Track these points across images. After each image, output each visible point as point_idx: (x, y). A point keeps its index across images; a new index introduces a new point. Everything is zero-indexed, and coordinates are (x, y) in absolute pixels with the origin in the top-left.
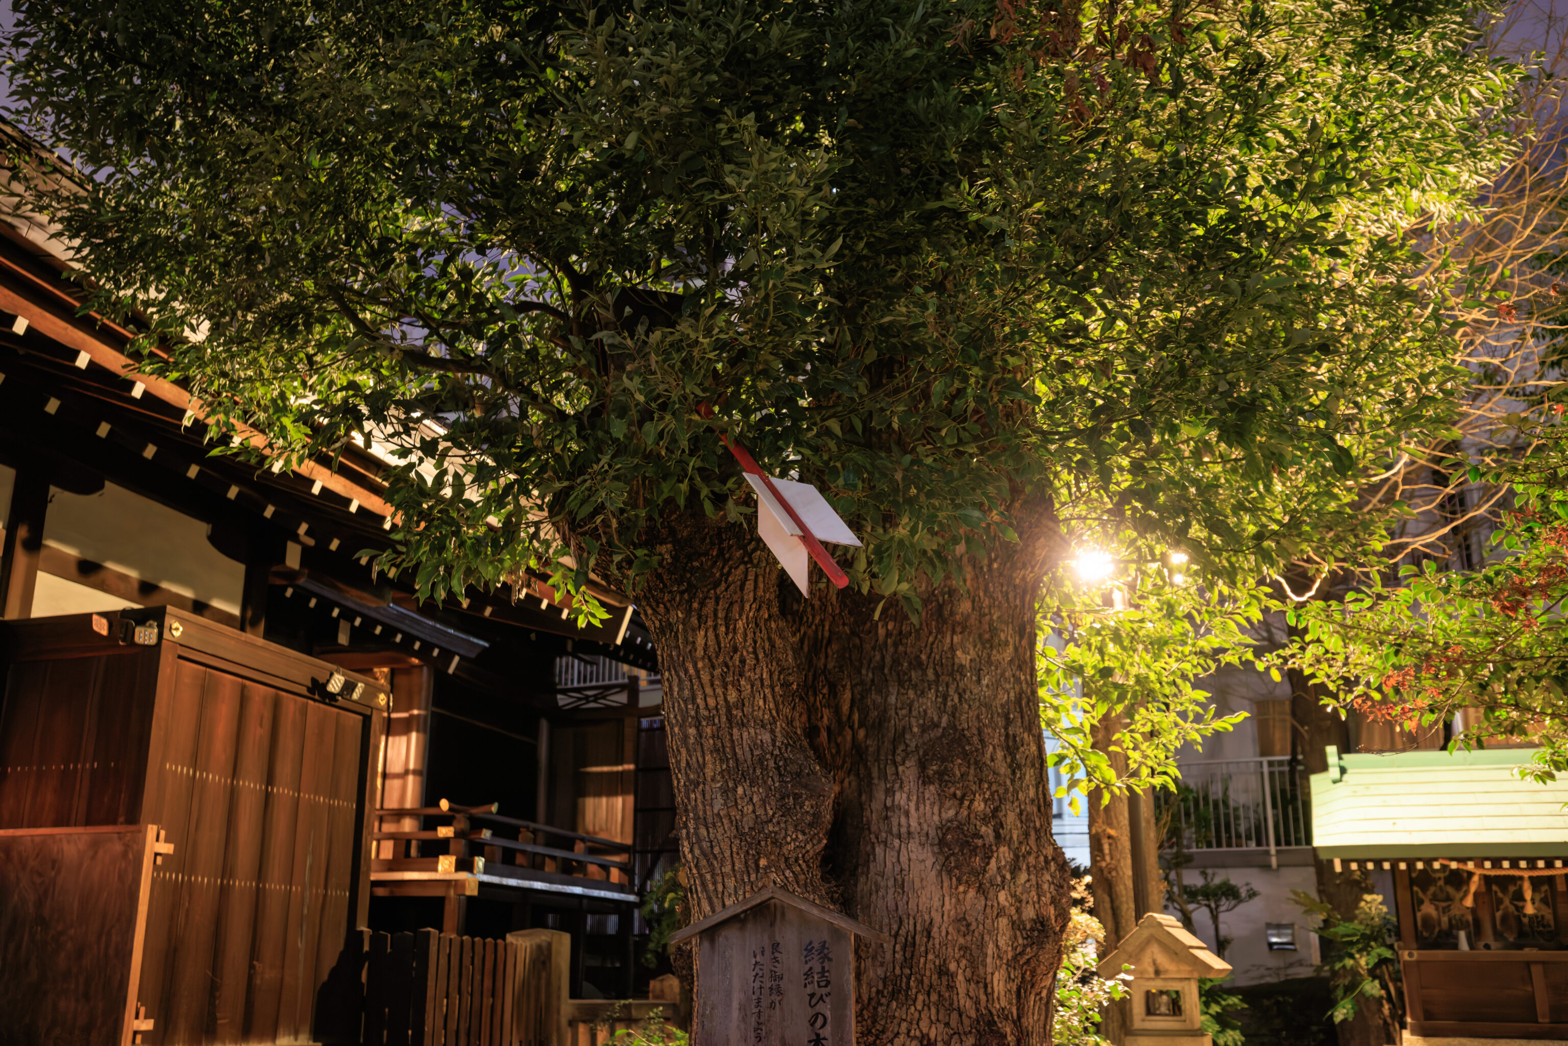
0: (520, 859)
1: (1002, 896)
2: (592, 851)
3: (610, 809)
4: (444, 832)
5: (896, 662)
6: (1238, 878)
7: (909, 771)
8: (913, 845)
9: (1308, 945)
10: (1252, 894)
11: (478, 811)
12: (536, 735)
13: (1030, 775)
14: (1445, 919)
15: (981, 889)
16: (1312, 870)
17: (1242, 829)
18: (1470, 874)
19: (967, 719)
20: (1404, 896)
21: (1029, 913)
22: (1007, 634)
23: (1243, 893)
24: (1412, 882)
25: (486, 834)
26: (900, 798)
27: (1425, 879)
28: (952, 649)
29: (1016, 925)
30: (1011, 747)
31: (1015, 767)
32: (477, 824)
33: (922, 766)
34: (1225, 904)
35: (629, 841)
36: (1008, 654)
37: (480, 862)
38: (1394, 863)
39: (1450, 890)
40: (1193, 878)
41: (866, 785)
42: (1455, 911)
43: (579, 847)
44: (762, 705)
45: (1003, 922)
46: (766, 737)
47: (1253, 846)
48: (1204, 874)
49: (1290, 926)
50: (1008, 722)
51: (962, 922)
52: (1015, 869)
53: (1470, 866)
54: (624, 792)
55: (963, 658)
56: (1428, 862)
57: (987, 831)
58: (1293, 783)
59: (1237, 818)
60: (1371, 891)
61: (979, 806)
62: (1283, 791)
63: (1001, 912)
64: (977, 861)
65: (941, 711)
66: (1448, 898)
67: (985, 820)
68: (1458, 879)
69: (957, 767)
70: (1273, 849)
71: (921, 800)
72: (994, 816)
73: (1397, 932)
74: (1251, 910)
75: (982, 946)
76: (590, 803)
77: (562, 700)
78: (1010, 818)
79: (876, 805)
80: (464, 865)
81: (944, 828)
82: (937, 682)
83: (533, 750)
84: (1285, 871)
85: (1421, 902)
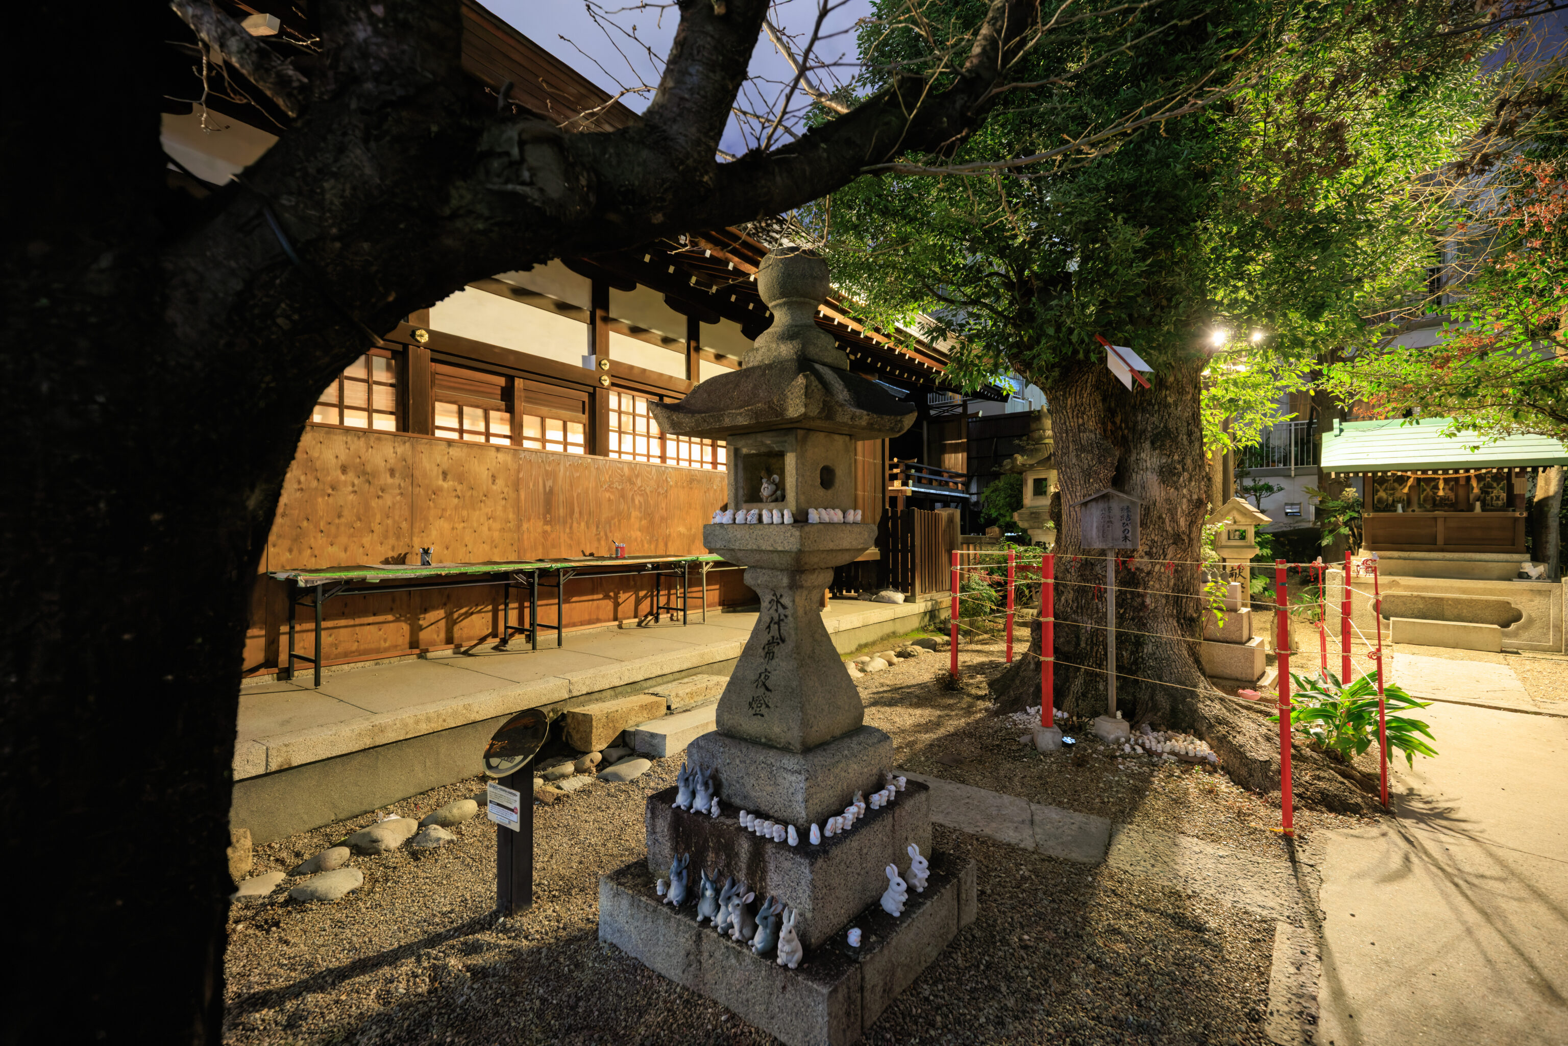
0: (924, 481)
1: (1185, 491)
2: (951, 477)
3: (956, 459)
4: (895, 471)
5: (1141, 404)
6: (1273, 481)
7: (1147, 445)
8: (1149, 473)
9: (1308, 512)
10: (1280, 489)
11: (910, 462)
12: (922, 428)
13: (1197, 444)
14: (1391, 499)
15: (1177, 489)
16: (1316, 477)
17: (1276, 458)
18: (1409, 478)
19: (1171, 424)
20: (1368, 489)
21: (1195, 497)
22: (1190, 389)
23: (1275, 489)
24: (1374, 481)
25: (913, 471)
26: (1143, 455)
27: (1383, 481)
28: (1166, 396)
29: (1190, 501)
30: (1190, 434)
31: (1191, 442)
32: (909, 467)
33: (1153, 443)
34: (1264, 493)
35: (965, 472)
36: (1189, 397)
37: (911, 482)
38: (1365, 473)
39: (1396, 485)
40: (1248, 482)
41: (1128, 451)
42: (1398, 495)
43: (945, 475)
44: (1091, 424)
45: (1185, 500)
46: (1093, 436)
47: (1281, 466)
48: (1254, 480)
49: (1300, 504)
50: (1189, 424)
51: (1168, 501)
52: (1190, 480)
53: (1409, 474)
54: (962, 451)
55: (1170, 400)
56: (1385, 472)
57: (1179, 467)
58: (1309, 435)
59: (1273, 452)
60: (1349, 486)
61: (1176, 457)
62: (1302, 439)
63: (1184, 496)
64: (1175, 478)
65: (1161, 421)
66: (1394, 489)
67: (1179, 462)
68: (1402, 480)
69: (1168, 443)
70: (1293, 467)
71: (1152, 456)
72: (1182, 461)
73: (1363, 505)
74: (1278, 497)
75: (1176, 508)
76: (947, 456)
77: (932, 412)
78: (1189, 461)
79: (1133, 458)
80: (905, 484)
81: (1161, 467)
82: (1159, 411)
83: (921, 434)
84: (1298, 478)
85: (1378, 491)
